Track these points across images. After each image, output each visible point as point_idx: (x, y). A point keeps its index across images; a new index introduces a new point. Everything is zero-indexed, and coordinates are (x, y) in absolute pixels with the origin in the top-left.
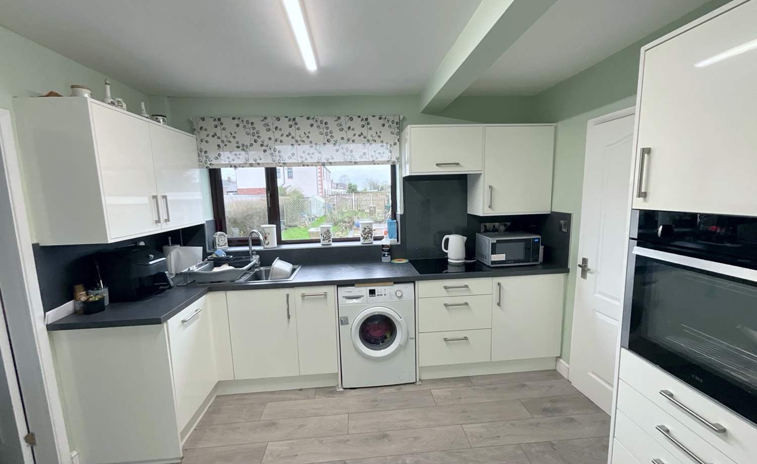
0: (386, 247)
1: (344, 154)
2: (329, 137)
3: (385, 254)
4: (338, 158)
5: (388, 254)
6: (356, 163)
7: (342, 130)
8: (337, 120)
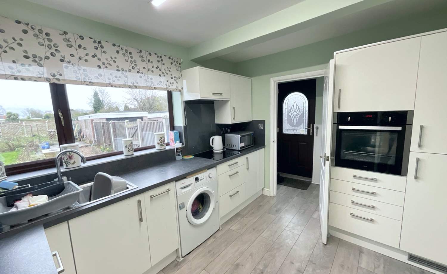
0: (179, 149)
1: (146, 80)
2: (133, 65)
3: (179, 154)
4: (142, 83)
5: (181, 154)
6: (155, 88)
7: (143, 61)
8: (139, 53)
